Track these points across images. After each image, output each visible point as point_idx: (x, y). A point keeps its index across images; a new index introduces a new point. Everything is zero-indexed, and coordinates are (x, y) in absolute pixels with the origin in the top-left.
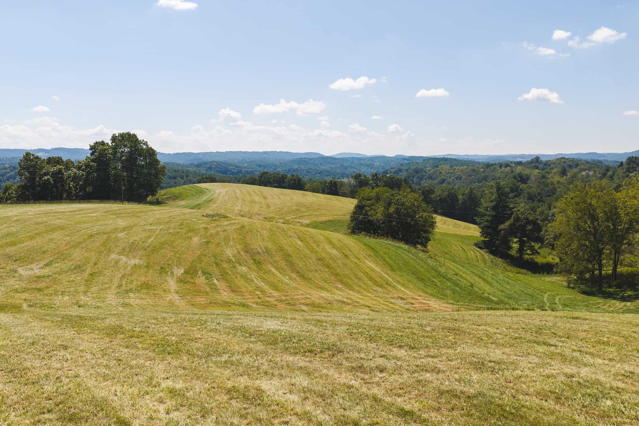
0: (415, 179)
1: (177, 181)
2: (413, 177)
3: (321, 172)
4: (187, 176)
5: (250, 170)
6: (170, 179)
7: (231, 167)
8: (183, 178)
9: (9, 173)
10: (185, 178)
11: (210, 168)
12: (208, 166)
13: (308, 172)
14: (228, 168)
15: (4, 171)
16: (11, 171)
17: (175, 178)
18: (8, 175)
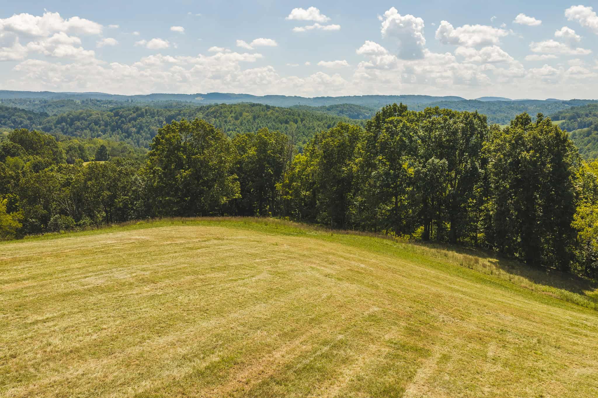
1: (289, 128)
4: (302, 120)
6: (281, 124)
9: (131, 114)
11: (342, 112)
14: (360, 111)
15: (128, 112)
16: (134, 112)
17: (287, 122)
18: (130, 116)
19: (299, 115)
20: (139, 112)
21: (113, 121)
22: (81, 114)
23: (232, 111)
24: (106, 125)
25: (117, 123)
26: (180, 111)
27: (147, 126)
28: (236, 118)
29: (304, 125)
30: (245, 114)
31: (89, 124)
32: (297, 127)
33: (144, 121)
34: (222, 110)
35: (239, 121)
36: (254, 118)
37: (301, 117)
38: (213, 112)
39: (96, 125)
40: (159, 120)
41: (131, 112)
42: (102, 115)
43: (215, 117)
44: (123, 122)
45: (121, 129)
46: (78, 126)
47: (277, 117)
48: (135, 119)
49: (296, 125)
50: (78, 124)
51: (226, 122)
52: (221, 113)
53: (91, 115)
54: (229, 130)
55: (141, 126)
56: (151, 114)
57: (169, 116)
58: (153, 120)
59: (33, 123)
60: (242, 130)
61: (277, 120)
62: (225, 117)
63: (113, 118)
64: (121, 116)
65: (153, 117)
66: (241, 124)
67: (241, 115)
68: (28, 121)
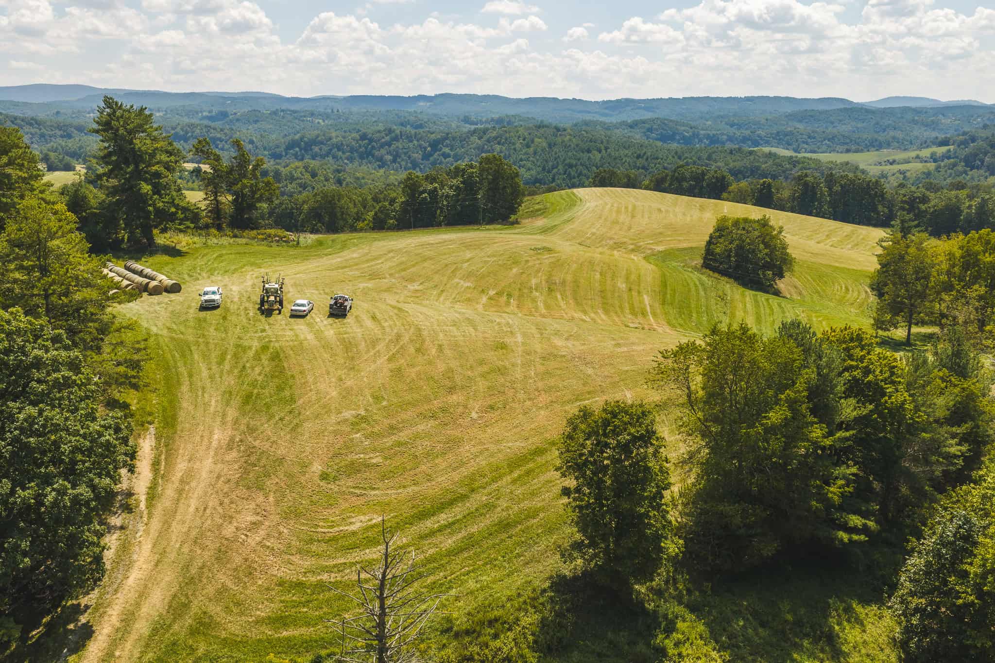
0: (987, 159)
1: (592, 157)
2: (986, 154)
3: (833, 138)
4: (606, 149)
5: (711, 133)
7: (683, 128)
8: (600, 152)
9: (383, 138)
10: (604, 151)
11: (650, 130)
12: (647, 126)
13: (809, 137)
14: (677, 129)
15: (378, 135)
16: (387, 135)
17: (589, 151)
18: (383, 140)
19: (602, 143)
20: (393, 135)
21: (360, 146)
22: (318, 136)
23: (519, 137)
24: (352, 150)
25: (366, 148)
26: (448, 134)
27: (405, 154)
28: (528, 146)
29: (610, 155)
30: (536, 140)
31: (331, 150)
32: (602, 157)
33: (401, 147)
34: (507, 135)
35: (532, 149)
36: (550, 146)
37: (605, 144)
38: (496, 138)
39: (339, 150)
40: (420, 146)
41: (383, 134)
42: (344, 137)
43: (499, 143)
44: (373, 147)
45: (373, 156)
46: (316, 152)
47: (577, 146)
48: (389, 144)
49: (600, 155)
50: (316, 149)
51: (515, 149)
52: (506, 139)
53: (330, 139)
54: (521, 160)
55: (397, 152)
56: (407, 137)
57: (434, 140)
58: (411, 145)
59: (257, 147)
60: (537, 160)
61: (577, 149)
62: (514, 144)
63: (360, 142)
64: (371, 140)
65: (411, 141)
66: (535, 153)
67: (533, 141)
68: (251, 146)
